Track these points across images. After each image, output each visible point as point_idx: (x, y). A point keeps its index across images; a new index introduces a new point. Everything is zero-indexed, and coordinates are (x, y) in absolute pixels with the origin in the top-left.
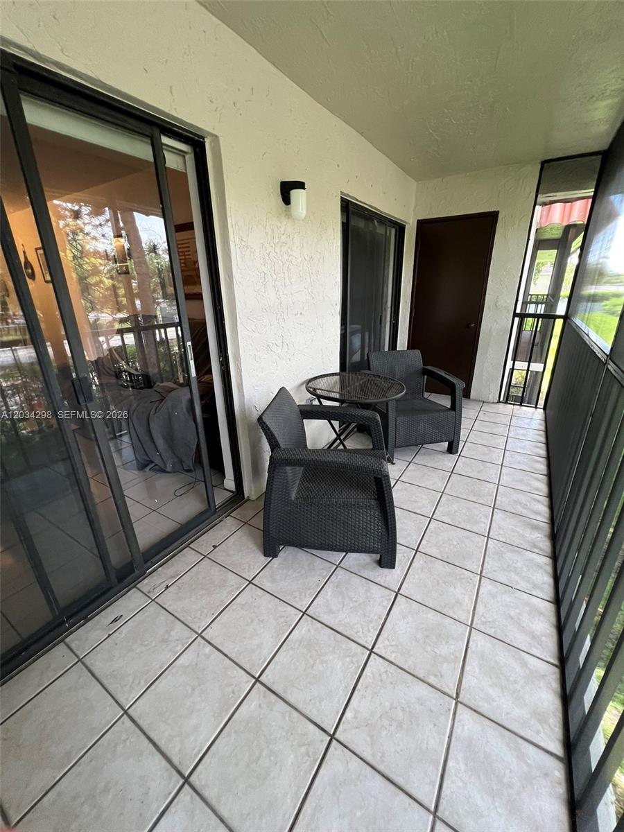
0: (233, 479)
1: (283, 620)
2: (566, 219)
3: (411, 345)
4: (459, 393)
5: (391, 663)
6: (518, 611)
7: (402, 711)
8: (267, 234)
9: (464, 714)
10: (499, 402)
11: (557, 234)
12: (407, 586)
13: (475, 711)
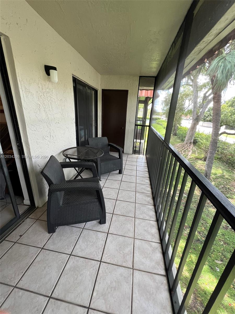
0: (29, 199)
1: (60, 262)
2: (146, 95)
3: (103, 135)
4: (121, 152)
5: (109, 263)
6: (147, 227)
7: (115, 282)
8: (39, 87)
9: (136, 273)
10: (133, 154)
11: (144, 99)
12: (111, 229)
13: (139, 270)
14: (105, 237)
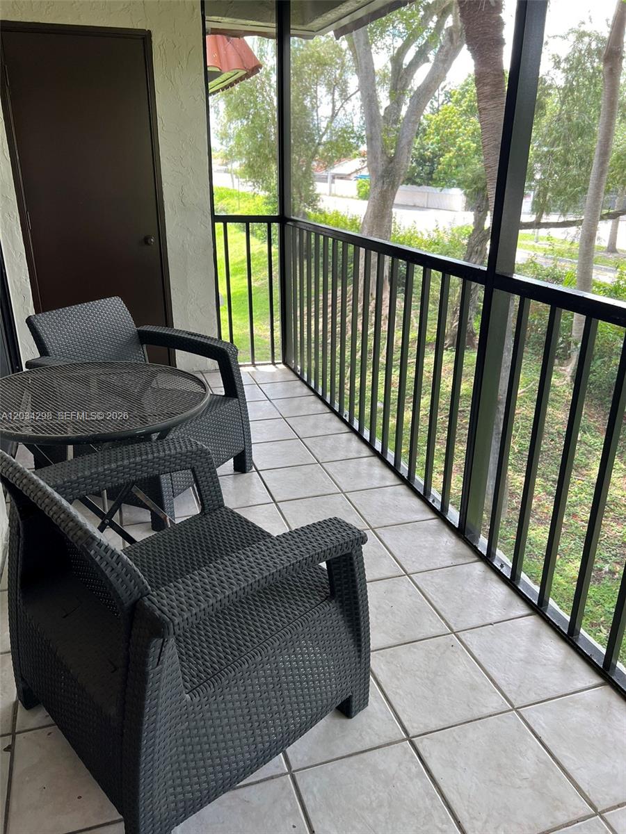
14: (412, 756)
